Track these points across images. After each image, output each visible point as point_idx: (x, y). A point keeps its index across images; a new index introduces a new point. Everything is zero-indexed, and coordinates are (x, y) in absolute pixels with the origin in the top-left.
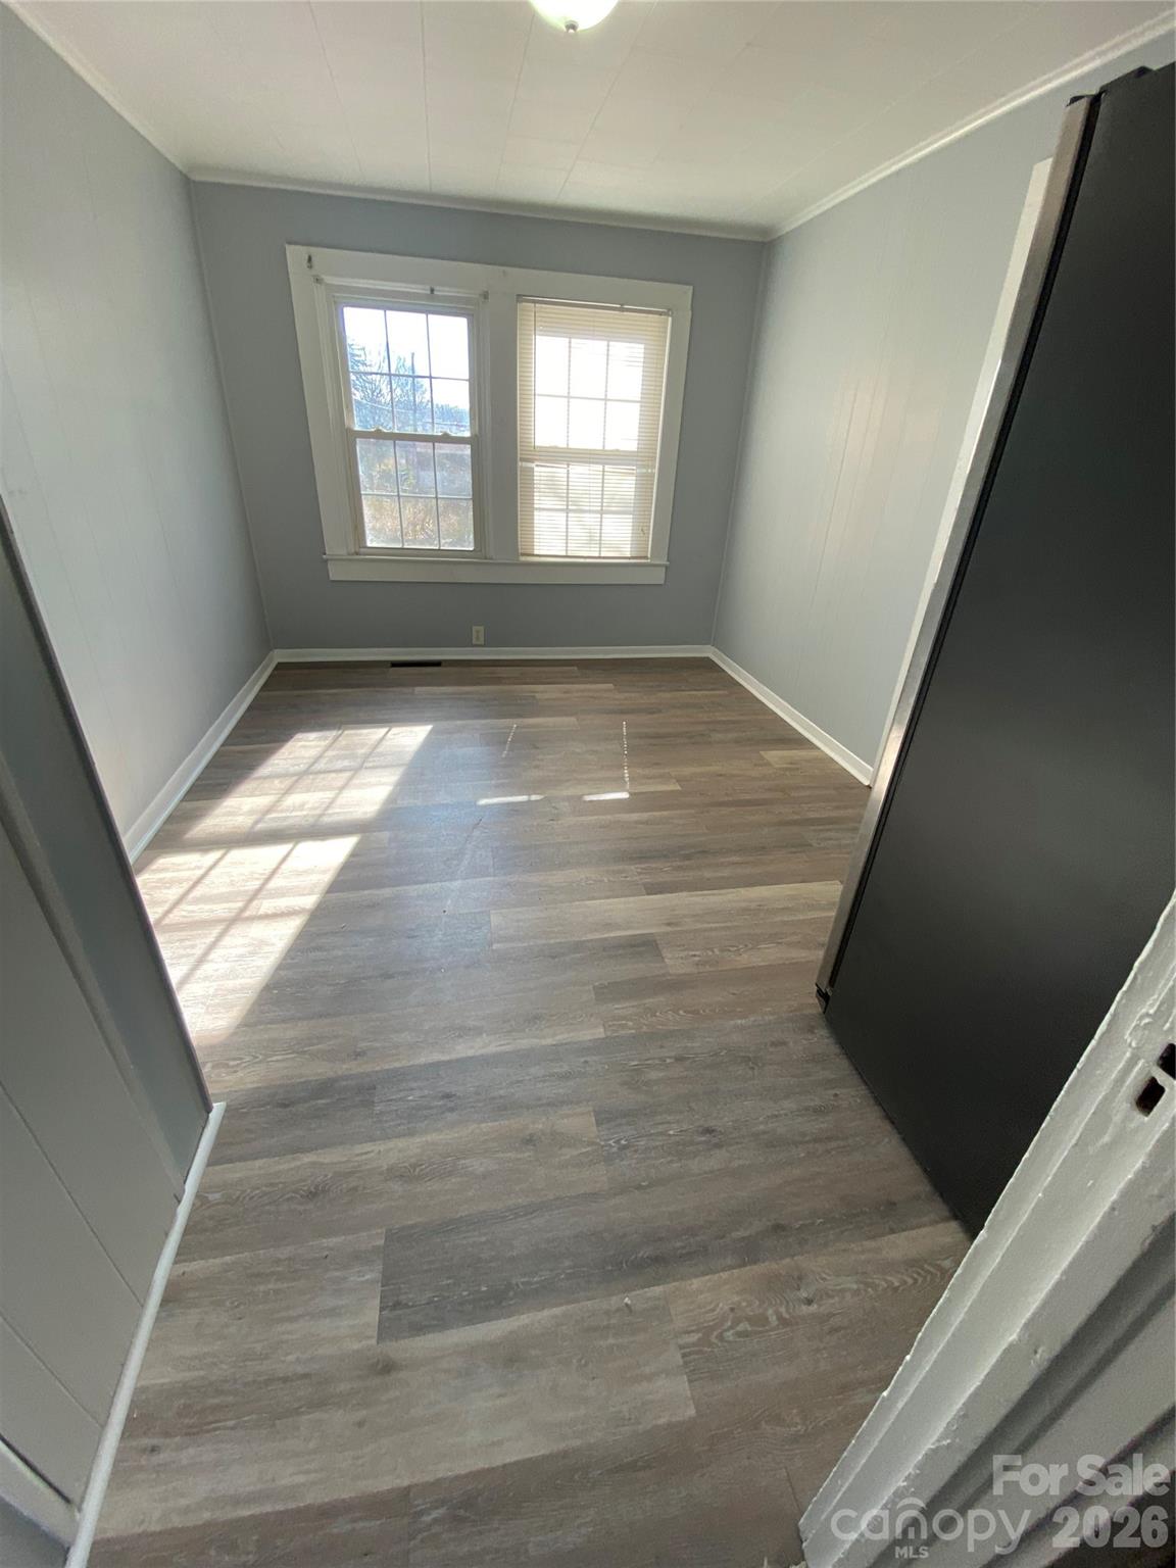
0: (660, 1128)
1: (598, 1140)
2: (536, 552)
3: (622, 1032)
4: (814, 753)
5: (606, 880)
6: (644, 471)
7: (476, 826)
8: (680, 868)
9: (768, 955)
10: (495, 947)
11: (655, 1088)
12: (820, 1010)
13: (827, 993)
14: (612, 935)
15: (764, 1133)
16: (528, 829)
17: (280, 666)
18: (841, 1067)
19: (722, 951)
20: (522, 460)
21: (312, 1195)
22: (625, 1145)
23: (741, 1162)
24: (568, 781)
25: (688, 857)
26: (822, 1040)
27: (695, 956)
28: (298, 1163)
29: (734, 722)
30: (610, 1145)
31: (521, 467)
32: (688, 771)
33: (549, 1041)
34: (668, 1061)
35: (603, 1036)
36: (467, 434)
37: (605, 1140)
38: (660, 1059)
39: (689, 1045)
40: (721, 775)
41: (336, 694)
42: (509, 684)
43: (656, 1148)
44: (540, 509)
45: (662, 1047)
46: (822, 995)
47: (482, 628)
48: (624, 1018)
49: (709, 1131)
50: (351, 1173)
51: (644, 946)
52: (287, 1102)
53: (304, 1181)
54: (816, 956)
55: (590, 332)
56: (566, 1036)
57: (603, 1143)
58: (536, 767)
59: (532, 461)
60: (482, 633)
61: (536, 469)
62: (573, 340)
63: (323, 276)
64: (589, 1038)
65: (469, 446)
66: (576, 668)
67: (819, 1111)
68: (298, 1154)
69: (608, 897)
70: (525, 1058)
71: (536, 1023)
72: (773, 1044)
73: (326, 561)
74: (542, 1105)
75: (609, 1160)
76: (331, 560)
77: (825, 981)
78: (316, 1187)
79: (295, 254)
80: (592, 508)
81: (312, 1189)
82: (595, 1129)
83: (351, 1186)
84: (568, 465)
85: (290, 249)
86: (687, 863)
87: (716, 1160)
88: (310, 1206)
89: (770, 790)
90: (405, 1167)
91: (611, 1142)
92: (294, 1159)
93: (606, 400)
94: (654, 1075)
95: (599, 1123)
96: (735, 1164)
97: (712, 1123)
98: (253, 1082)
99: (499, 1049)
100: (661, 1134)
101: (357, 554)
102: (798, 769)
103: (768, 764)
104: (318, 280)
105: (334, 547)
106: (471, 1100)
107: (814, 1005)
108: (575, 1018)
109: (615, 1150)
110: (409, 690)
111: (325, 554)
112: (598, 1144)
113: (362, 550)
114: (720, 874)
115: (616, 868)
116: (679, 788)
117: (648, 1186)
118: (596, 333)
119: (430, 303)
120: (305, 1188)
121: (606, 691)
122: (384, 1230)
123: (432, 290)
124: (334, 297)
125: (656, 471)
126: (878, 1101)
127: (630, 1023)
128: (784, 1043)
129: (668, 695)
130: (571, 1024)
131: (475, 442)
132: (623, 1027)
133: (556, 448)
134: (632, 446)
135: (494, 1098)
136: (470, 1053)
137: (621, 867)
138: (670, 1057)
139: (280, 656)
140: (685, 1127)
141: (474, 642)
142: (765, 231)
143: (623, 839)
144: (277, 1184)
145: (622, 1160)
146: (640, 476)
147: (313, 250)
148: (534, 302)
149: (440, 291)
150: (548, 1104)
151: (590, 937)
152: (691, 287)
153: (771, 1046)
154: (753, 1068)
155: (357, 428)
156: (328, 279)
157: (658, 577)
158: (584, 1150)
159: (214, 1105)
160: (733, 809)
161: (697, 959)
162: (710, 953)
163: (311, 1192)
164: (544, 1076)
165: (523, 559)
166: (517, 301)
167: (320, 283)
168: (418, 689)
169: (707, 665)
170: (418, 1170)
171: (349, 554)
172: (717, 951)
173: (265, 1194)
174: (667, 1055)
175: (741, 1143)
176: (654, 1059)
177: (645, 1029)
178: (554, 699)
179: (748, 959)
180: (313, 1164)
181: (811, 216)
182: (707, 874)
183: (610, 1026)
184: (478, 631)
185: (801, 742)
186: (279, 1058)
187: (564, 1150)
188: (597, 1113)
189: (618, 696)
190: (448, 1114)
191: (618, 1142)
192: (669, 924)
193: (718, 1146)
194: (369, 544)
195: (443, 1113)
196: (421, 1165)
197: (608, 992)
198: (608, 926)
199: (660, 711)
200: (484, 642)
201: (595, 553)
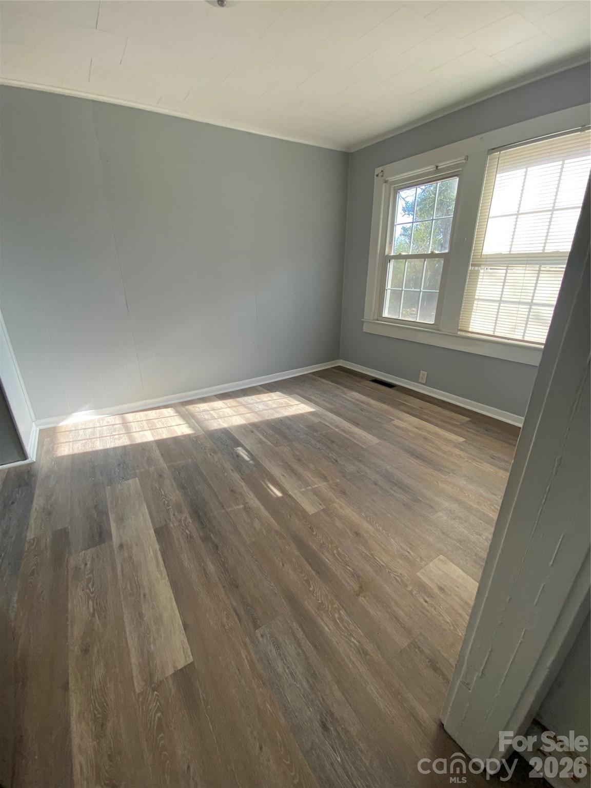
2: (470, 330)
20: (472, 265)
31: (471, 270)
36: (445, 251)
44: (478, 299)
47: (427, 373)
59: (479, 265)
60: (426, 376)
61: (482, 271)
63: (388, 178)
65: (444, 259)
73: (363, 322)
76: (366, 322)
80: (522, 300)
84: (508, 267)
85: (376, 170)
93: (553, 210)
101: (377, 320)
105: (368, 315)
111: (363, 318)
113: (380, 318)
119: (438, 175)
123: (437, 167)
124: (395, 187)
131: (447, 256)
133: (501, 254)
141: (420, 380)
147: (385, 166)
148: (500, 150)
149: (442, 165)
155: (392, 254)
165: (463, 334)
166: (487, 155)
167: (386, 183)
171: (374, 320)
184: (423, 374)
194: (384, 316)
200: (426, 382)
201: (520, 338)
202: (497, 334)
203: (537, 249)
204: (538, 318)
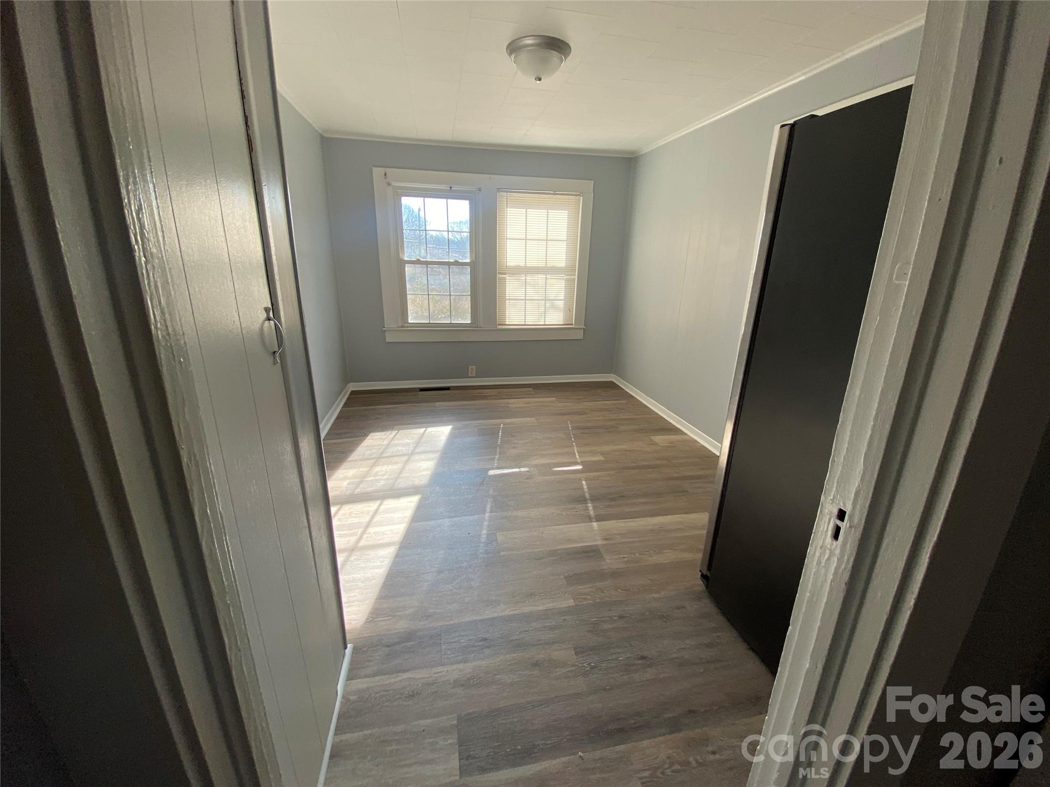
0: (614, 656)
1: (577, 663)
2: (507, 323)
3: (585, 603)
4: (684, 437)
5: (564, 514)
6: (569, 277)
7: (482, 483)
8: (609, 506)
9: (669, 556)
10: (502, 554)
11: (609, 633)
12: (704, 588)
13: (707, 575)
14: (572, 546)
15: (677, 658)
16: (514, 484)
17: (353, 393)
18: (720, 620)
19: (640, 554)
20: (499, 273)
21: (411, 696)
22: (593, 666)
23: (665, 675)
24: (535, 455)
25: (613, 499)
26: (708, 606)
27: (624, 557)
28: (400, 678)
29: (632, 419)
30: (584, 666)
31: (499, 277)
32: (606, 448)
33: (541, 608)
34: (615, 618)
35: (573, 604)
36: (468, 260)
37: (582, 663)
38: (609, 617)
39: (626, 609)
40: (628, 451)
41: (389, 408)
42: (492, 399)
43: (612, 667)
44: (509, 299)
45: (610, 610)
46: (704, 576)
47: (474, 367)
48: (585, 594)
49: (643, 658)
50: (433, 684)
51: (591, 553)
52: (388, 644)
53: (406, 688)
54: (697, 556)
55: (538, 206)
56: (551, 605)
57: (580, 665)
58: (515, 448)
59: (505, 274)
60: (475, 370)
61: (507, 278)
62: (528, 210)
63: (391, 182)
64: (565, 606)
65: (469, 267)
66: (531, 389)
67: (709, 645)
68: (400, 673)
69: (567, 524)
70: (527, 618)
71: (531, 598)
72: (678, 608)
73: (385, 331)
74: (541, 644)
75: (585, 674)
76: (388, 330)
77: (705, 568)
78: (413, 692)
79: (377, 172)
81: (411, 693)
82: (575, 657)
83: (433, 691)
84: (526, 275)
85: (375, 169)
86: (613, 503)
87: (650, 674)
88: (411, 702)
89: (657, 459)
90: (464, 680)
91: (585, 664)
92: (397, 677)
93: (547, 240)
94: (606, 626)
95: (576, 654)
96: (661, 676)
97: (645, 654)
98: (367, 633)
99: (511, 613)
100: (614, 659)
101: (403, 327)
102: (674, 447)
103: (656, 444)
104: (389, 184)
105: (390, 323)
106: (498, 642)
107: (699, 584)
108: (555, 594)
109: (588, 669)
110: (433, 404)
111: (384, 327)
112: (577, 666)
113: (406, 325)
114: (635, 510)
115: (570, 506)
116: (603, 459)
117: (610, 689)
118: (541, 206)
119: (450, 194)
120: (407, 692)
121: (552, 402)
122: (456, 715)
123: (451, 188)
124: (396, 192)
125: (576, 277)
126: (745, 640)
127: (589, 597)
128: (684, 607)
129: (590, 404)
130: (553, 598)
131: (473, 265)
132: (585, 599)
133: (519, 266)
134: (562, 264)
135: (512, 641)
136: (495, 615)
137: (572, 506)
138: (615, 616)
139: (353, 387)
140: (629, 655)
141: (470, 375)
142: (632, 153)
143: (572, 489)
144: (390, 690)
145: (593, 675)
146: (567, 280)
147: (388, 170)
148: (507, 192)
149: (455, 188)
150: (546, 644)
151: (559, 547)
152: (593, 182)
153: (676, 609)
154: (666, 622)
155: (406, 259)
156: (394, 184)
157: (580, 335)
158: (570, 669)
159: (348, 645)
160: (637, 471)
161: (626, 559)
162: (633, 556)
163: (410, 695)
164: (540, 628)
165: (500, 327)
166: (497, 192)
167: (390, 185)
168: (437, 404)
169: (611, 385)
170: (472, 682)
171: (398, 327)
172: (637, 555)
173: (383, 696)
174: (613, 615)
175: (663, 664)
176: (606, 617)
177: (598, 600)
178: (520, 408)
179: (656, 559)
180: (409, 679)
181: (658, 146)
182: (627, 509)
183: (577, 599)
184: (472, 369)
185: (674, 430)
186: (382, 619)
187: (558, 669)
188: (575, 649)
189: (560, 405)
190: (485, 650)
191: (589, 664)
192: (606, 539)
193: (650, 666)
194: (410, 321)
195: (483, 649)
196: (473, 679)
197: (573, 579)
198: (569, 541)
199: (586, 413)
200: (476, 375)
201: (542, 323)
202: (547, 323)
203: (542, 264)
204: (554, 307)
